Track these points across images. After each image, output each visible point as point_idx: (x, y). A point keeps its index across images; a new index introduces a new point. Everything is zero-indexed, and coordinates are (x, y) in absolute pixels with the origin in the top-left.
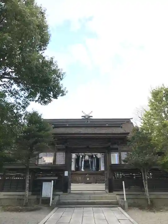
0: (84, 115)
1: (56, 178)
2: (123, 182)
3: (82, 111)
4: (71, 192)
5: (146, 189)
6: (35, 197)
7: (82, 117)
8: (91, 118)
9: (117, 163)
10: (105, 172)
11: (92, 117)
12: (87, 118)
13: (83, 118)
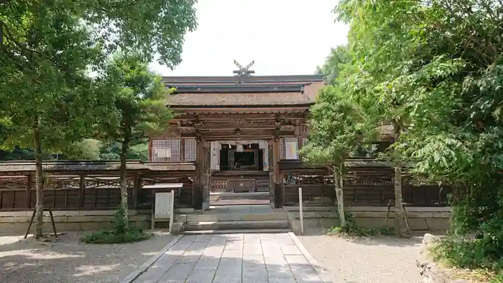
0: (238, 69)
1: (180, 185)
2: (300, 189)
3: (235, 62)
4: (211, 207)
5: (340, 201)
6: (143, 218)
7: (235, 72)
8: (252, 74)
9: (296, 158)
10: (270, 174)
11: (253, 72)
12: (244, 75)
13: (237, 74)
